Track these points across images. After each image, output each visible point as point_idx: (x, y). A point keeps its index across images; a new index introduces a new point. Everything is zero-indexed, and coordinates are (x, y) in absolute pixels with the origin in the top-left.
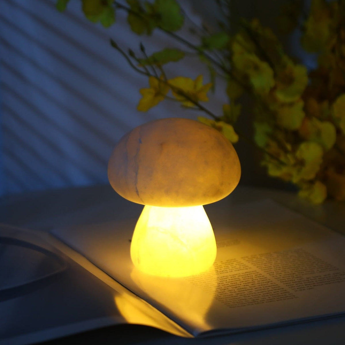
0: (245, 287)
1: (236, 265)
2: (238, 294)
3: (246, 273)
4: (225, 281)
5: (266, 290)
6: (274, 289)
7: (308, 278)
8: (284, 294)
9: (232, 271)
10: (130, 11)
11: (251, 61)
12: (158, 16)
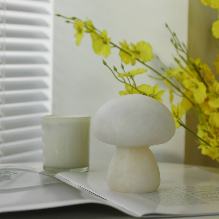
10: (121, 50)
11: (193, 83)
12: (138, 53)
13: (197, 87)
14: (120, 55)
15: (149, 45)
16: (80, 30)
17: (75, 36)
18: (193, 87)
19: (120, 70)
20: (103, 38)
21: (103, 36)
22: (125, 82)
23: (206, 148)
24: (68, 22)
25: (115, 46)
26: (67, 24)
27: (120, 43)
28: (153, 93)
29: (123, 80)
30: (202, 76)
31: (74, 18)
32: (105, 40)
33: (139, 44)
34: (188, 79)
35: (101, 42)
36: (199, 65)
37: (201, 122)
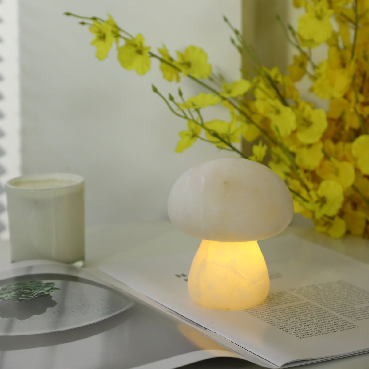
0: (305, 318)
1: (288, 297)
2: (301, 325)
3: (300, 304)
4: (284, 313)
5: (326, 321)
6: (333, 319)
7: (361, 308)
8: (345, 324)
9: (286, 303)
10: (162, 60)
11: (272, 106)
12: (188, 65)
13: (278, 112)
14: (162, 69)
15: (202, 51)
16: (102, 35)
17: (93, 43)
18: (271, 112)
19: (177, 99)
20: (135, 46)
21: (137, 42)
22: (186, 117)
23: (301, 205)
24: (83, 23)
25: (153, 55)
26: (82, 26)
27: (160, 51)
28: (229, 131)
29: (182, 114)
30: (281, 93)
31: (94, 19)
32: (139, 48)
33: (187, 50)
34: (264, 100)
35: (133, 50)
36: (276, 77)
37: (274, 158)
